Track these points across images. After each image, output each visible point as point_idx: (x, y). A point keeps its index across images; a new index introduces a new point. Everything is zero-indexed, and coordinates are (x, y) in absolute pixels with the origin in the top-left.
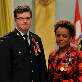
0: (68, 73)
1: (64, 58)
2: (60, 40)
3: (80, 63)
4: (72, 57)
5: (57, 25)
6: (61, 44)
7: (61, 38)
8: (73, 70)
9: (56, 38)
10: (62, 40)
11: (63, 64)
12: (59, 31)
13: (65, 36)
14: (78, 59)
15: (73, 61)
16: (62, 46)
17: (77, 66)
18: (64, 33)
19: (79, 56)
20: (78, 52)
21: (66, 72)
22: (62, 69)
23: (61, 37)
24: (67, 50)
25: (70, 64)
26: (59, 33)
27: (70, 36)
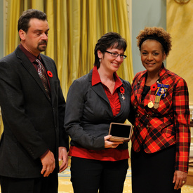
0: (159, 111)
1: (154, 87)
2: (148, 60)
3: (178, 95)
4: (166, 86)
5: (142, 35)
6: (150, 67)
7: (150, 57)
8: (168, 107)
9: (142, 57)
10: (152, 60)
11: (152, 96)
12: (146, 46)
13: (155, 53)
14: (174, 89)
15: (167, 93)
16: (151, 69)
17: (173, 99)
18: (154, 49)
19: (176, 85)
20: (175, 79)
21: (156, 109)
22: (151, 105)
23: (150, 54)
24: (159, 75)
25: (162, 98)
26: (146, 49)
27: (163, 53)
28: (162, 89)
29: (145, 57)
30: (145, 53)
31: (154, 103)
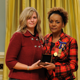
2: (53, 26)
3: (72, 49)
4: (65, 43)
6: (54, 30)
7: (54, 24)
8: (66, 56)
9: (49, 24)
10: (55, 26)
12: (52, 17)
13: (57, 22)
14: (70, 45)
15: (65, 47)
17: (69, 51)
20: (70, 39)
22: (56, 54)
24: (60, 36)
25: (63, 50)
26: (52, 19)
27: (62, 23)
28: (62, 45)
29: (51, 24)
30: (51, 22)
31: (58, 53)
